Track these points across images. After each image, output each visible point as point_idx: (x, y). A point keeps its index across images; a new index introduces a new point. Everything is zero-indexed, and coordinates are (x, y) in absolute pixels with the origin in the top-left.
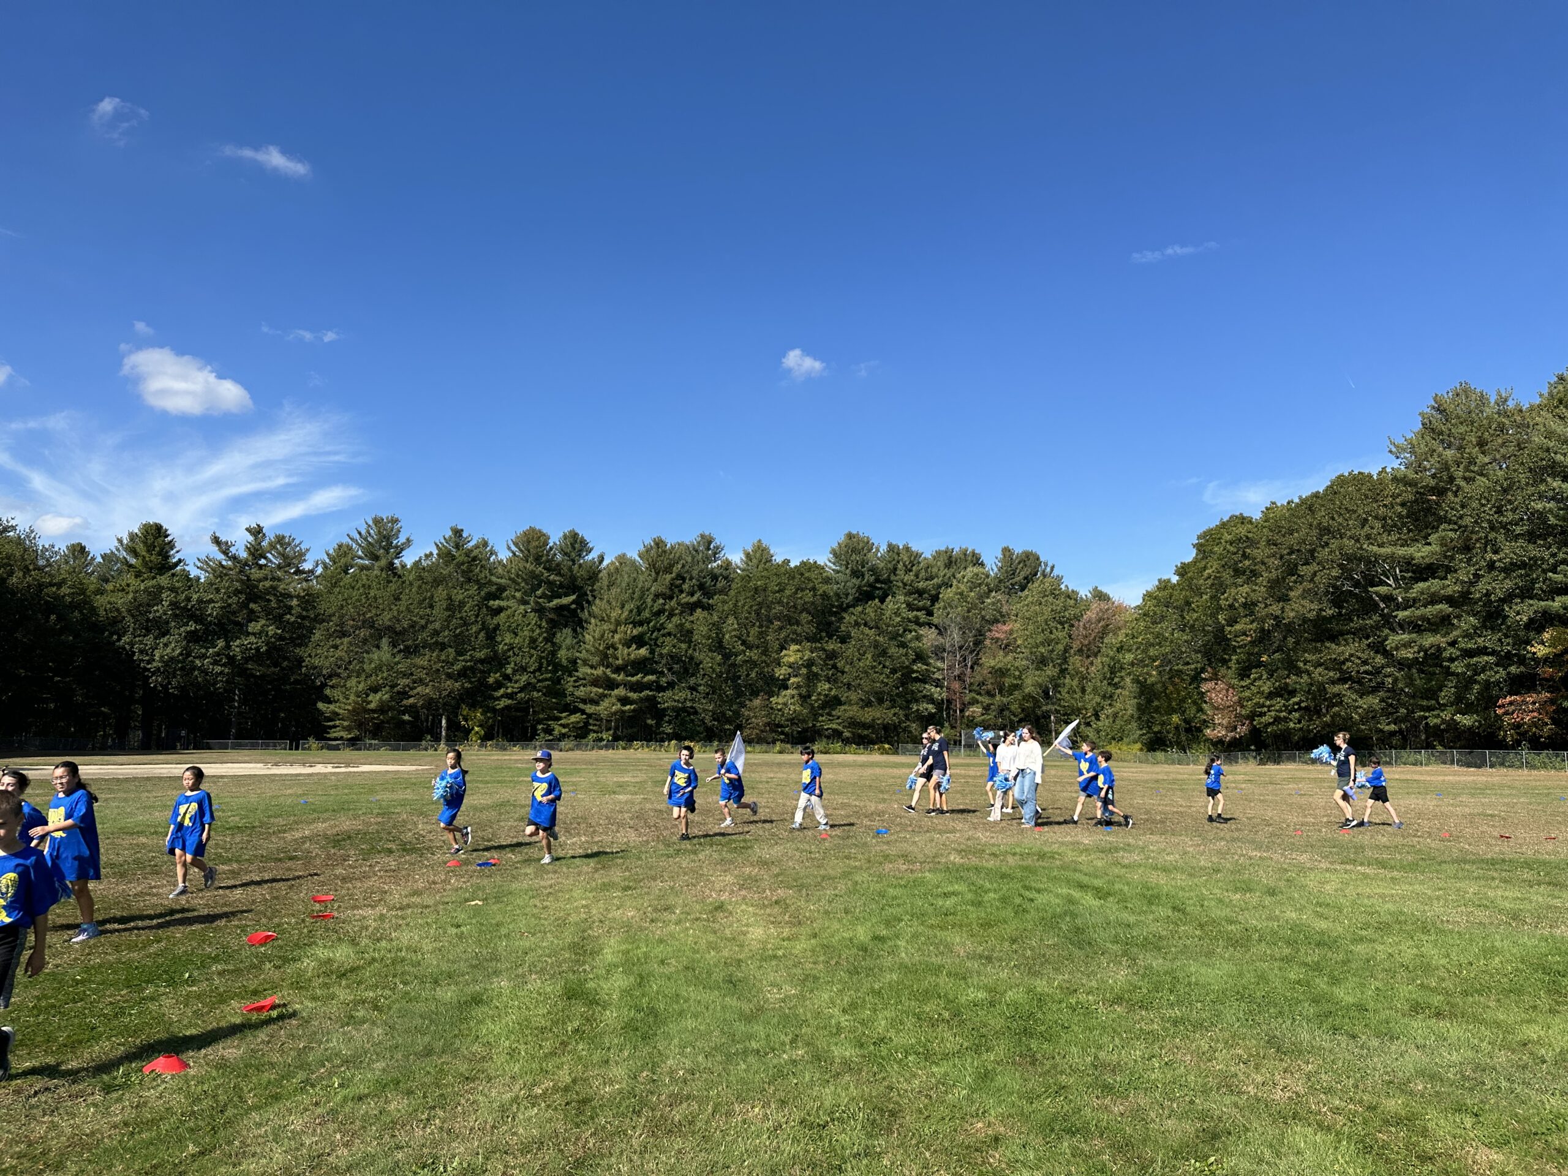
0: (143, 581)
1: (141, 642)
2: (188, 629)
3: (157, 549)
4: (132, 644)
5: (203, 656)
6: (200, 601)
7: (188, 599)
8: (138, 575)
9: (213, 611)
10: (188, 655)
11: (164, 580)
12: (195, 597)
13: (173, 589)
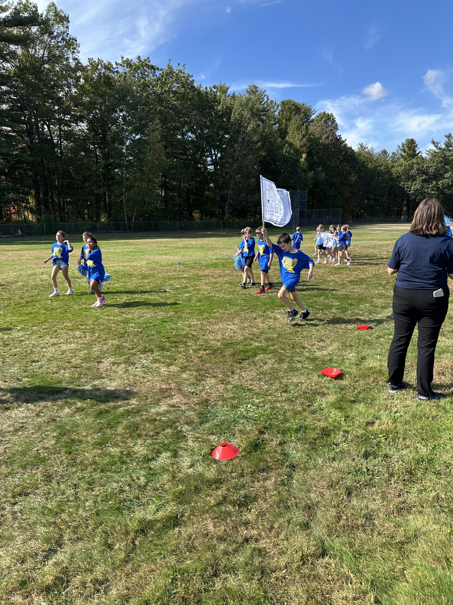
0: (407, 161)
1: (407, 184)
2: (423, 178)
3: (412, 149)
4: (404, 185)
5: (428, 188)
6: (427, 167)
7: (423, 166)
8: (405, 159)
9: (431, 170)
10: (423, 187)
11: (414, 160)
12: (425, 165)
13: (418, 163)
